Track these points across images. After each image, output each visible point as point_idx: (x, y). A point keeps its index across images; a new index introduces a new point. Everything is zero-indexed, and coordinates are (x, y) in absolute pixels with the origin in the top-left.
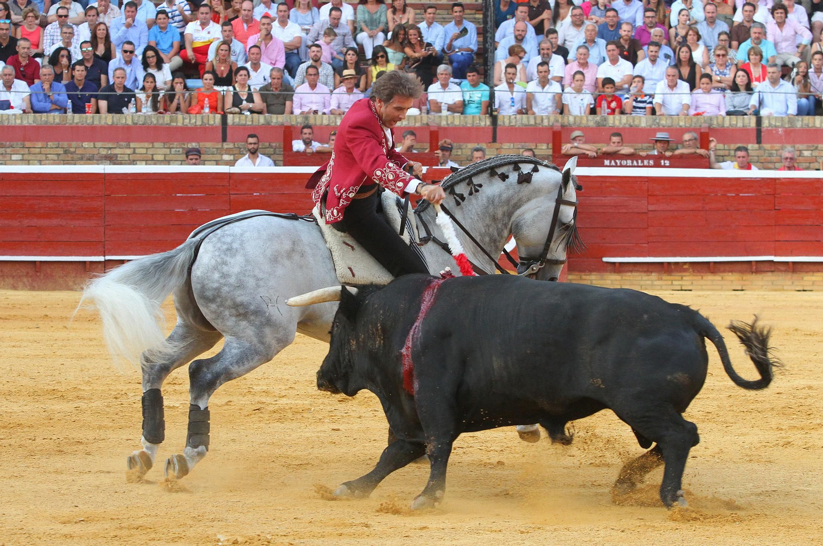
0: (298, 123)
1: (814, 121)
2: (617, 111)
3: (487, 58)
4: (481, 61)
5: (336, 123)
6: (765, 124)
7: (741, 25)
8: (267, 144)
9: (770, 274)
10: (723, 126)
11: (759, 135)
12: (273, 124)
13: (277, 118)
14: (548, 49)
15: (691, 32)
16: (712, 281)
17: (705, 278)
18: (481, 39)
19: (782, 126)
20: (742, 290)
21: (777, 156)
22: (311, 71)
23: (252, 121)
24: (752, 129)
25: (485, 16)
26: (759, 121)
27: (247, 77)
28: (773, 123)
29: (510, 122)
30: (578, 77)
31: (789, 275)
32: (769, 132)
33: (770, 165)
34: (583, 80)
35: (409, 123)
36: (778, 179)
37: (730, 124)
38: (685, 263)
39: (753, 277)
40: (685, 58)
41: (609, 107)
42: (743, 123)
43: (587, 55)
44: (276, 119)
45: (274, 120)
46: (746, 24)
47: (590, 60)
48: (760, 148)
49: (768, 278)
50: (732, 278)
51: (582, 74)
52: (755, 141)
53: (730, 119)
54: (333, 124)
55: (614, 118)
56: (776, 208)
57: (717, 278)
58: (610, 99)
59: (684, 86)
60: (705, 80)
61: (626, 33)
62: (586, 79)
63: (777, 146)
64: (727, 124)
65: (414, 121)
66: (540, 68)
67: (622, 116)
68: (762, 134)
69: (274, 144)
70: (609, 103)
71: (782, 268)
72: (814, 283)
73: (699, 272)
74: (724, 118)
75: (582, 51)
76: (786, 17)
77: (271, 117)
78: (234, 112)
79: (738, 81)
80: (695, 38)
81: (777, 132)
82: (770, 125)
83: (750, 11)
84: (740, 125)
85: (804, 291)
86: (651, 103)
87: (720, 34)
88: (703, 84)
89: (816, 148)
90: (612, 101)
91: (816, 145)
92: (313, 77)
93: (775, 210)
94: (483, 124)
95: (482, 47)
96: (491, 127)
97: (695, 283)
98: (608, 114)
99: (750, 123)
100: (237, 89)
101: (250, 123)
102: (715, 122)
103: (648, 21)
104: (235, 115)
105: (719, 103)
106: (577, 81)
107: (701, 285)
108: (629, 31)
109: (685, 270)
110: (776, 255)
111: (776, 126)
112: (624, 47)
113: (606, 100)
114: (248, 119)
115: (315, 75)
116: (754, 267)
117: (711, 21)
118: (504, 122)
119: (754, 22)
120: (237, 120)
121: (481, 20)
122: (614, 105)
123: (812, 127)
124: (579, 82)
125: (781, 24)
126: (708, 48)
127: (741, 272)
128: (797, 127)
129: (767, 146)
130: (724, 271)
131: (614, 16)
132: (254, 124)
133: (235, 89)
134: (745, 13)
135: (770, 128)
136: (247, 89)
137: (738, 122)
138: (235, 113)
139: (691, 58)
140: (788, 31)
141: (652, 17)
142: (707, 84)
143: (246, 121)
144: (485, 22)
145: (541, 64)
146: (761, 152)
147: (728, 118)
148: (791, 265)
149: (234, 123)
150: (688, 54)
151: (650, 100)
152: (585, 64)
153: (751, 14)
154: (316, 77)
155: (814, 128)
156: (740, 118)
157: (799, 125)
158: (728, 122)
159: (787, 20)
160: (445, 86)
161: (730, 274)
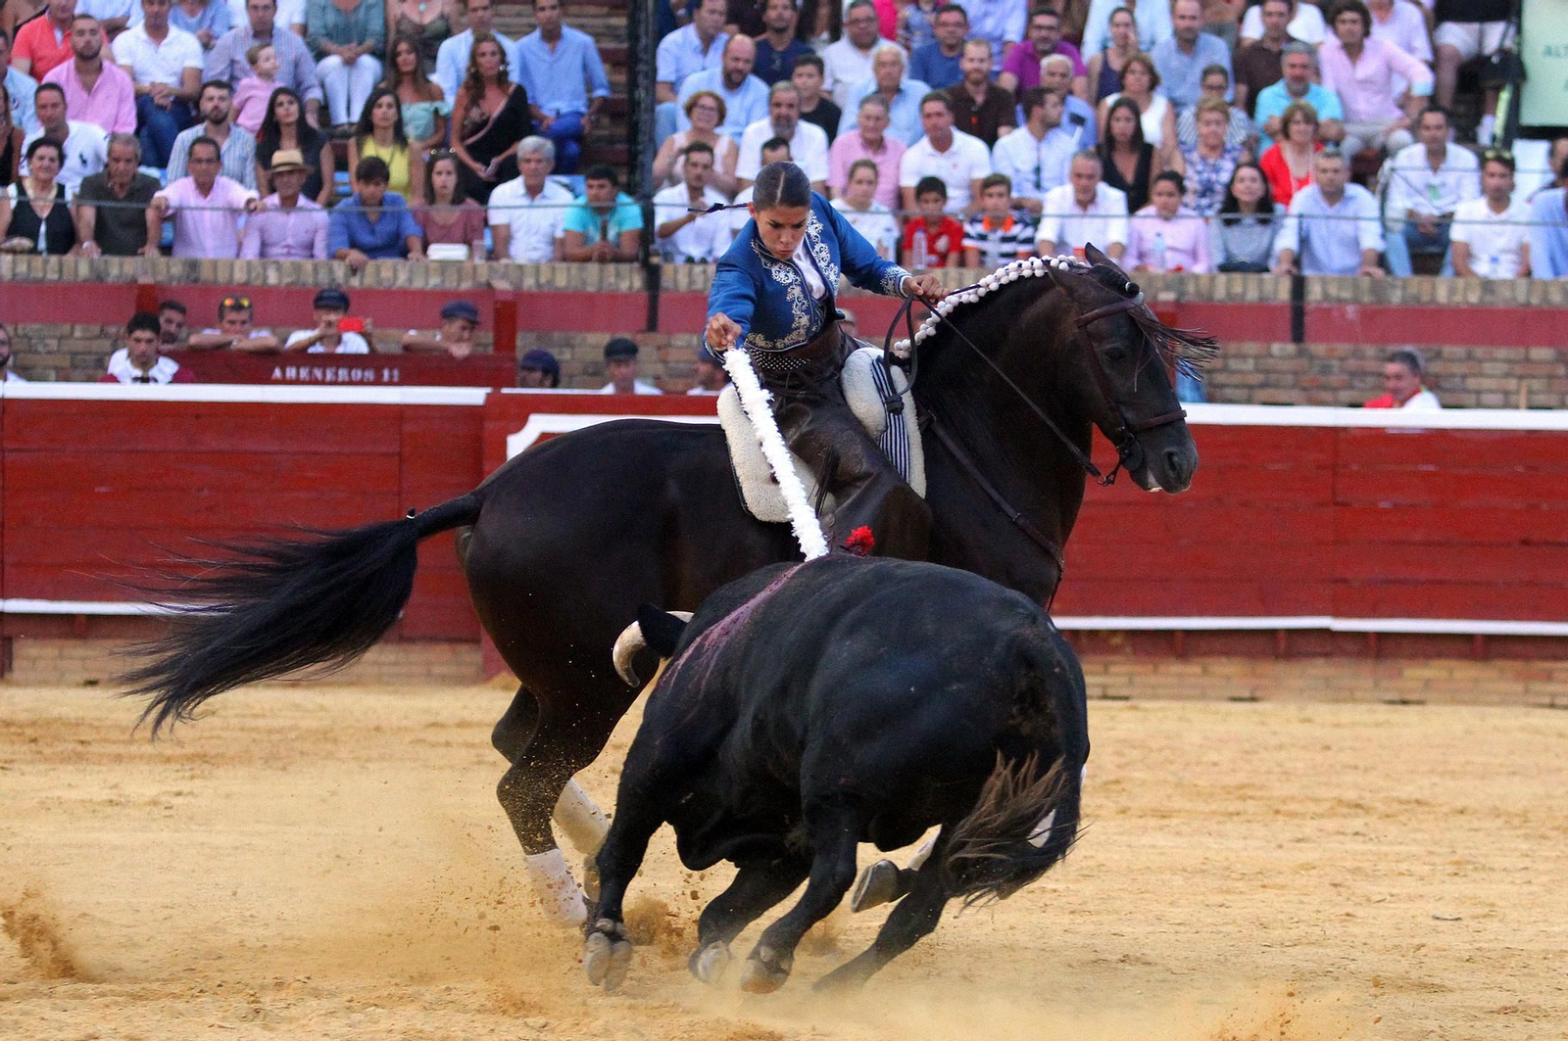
0: (171, 278)
1: (1434, 288)
2: (953, 257)
3: (636, 123)
4: (621, 131)
5: (265, 278)
6: (1315, 293)
7: (1258, 48)
8: (95, 329)
9: (1320, 661)
10: (1211, 299)
11: (1298, 320)
12: (110, 280)
13: (121, 266)
14: (791, 106)
15: (1136, 66)
16: (1180, 675)
17: (1162, 668)
18: (622, 78)
19: (1356, 301)
20: (1253, 699)
21: (1342, 371)
22: (203, 151)
23: (61, 271)
24: (1282, 308)
25: (634, 23)
26: (1299, 285)
27: (56, 164)
28: (1333, 291)
29: (691, 282)
30: (863, 173)
31: (1367, 667)
32: (1325, 313)
33: (1326, 396)
34: (873, 182)
35: (443, 281)
36: (1345, 429)
37: (1229, 294)
38: (1113, 632)
39: (1280, 669)
40: (1123, 135)
41: (931, 250)
42: (1261, 291)
43: (882, 121)
44: (120, 268)
45: (114, 271)
46: (1268, 45)
47: (889, 134)
48: (1300, 354)
49: (1318, 669)
50: (1229, 670)
51: (873, 166)
52: (1288, 334)
53: (1229, 283)
54: (258, 282)
55: (945, 275)
56: (1340, 499)
57: (1193, 669)
58: (933, 230)
59: (1113, 198)
60: (1165, 185)
61: (975, 65)
62: (882, 180)
63: (1343, 348)
64: (1220, 293)
65: (455, 277)
66: (769, 153)
67: (964, 271)
68: (1307, 319)
69: (112, 330)
70: (932, 240)
71: (1349, 646)
72: (1428, 684)
73: (1148, 654)
74: (1212, 279)
75: (873, 109)
76: (1367, 33)
77: (106, 261)
78: (19, 249)
79: (1239, 190)
80: (1145, 79)
81: (1343, 315)
82: (1326, 296)
83: (1281, 14)
84: (1252, 295)
85: (1404, 702)
86: (1029, 241)
87: (1206, 73)
88: (1160, 194)
89: (1438, 355)
90: (938, 236)
91: (1435, 347)
92: (204, 166)
93: (1337, 504)
94: (624, 286)
95: (624, 96)
96: (645, 294)
97: (1137, 680)
98: (930, 265)
99: (1276, 291)
100: (30, 192)
101: (55, 277)
102: (1191, 288)
103: (1035, 34)
104: (19, 257)
105: (1196, 244)
106: (860, 182)
107: (1153, 687)
108: (982, 60)
109: (1115, 650)
110: (1337, 613)
111: (1340, 301)
112: (972, 101)
113: (925, 231)
114: (49, 266)
115: (209, 161)
116: (1282, 645)
117: (1187, 41)
118: (675, 281)
119: (1291, 40)
120: (22, 268)
121: (623, 32)
122: (942, 243)
123: (1428, 303)
124: (865, 187)
125: (1353, 49)
126: (1176, 105)
127: (1251, 655)
128: (1390, 302)
129: (1319, 348)
130: (1210, 653)
131: (958, 24)
132: (65, 277)
133: (21, 191)
134: (1268, 19)
135: (1325, 305)
136: (54, 192)
137: (1249, 289)
138: (22, 252)
139: (1138, 131)
140: (1369, 66)
141: (1050, 28)
142: (1170, 195)
143: (45, 272)
144: (633, 36)
145: (771, 145)
146: (1304, 362)
147: (1222, 278)
148: (1372, 642)
149: (14, 275)
150: (1131, 126)
151: (1028, 232)
152: (876, 144)
153: (1282, 20)
154: (212, 167)
155: (1433, 307)
156: (1253, 278)
157: (1396, 297)
158: (1224, 287)
159: (1367, 43)
160: (534, 190)
161: (1224, 660)
